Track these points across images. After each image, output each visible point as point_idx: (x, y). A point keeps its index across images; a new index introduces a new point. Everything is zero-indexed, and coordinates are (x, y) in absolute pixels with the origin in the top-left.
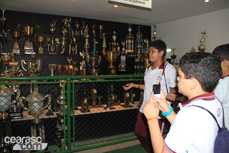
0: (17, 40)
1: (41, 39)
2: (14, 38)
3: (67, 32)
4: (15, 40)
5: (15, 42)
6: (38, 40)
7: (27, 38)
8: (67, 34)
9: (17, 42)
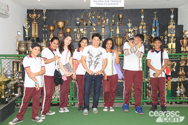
0: (52, 32)
1: (68, 30)
2: (50, 31)
3: (90, 23)
4: (51, 32)
5: (51, 33)
6: (66, 31)
7: (60, 30)
8: (90, 24)
9: (53, 33)
